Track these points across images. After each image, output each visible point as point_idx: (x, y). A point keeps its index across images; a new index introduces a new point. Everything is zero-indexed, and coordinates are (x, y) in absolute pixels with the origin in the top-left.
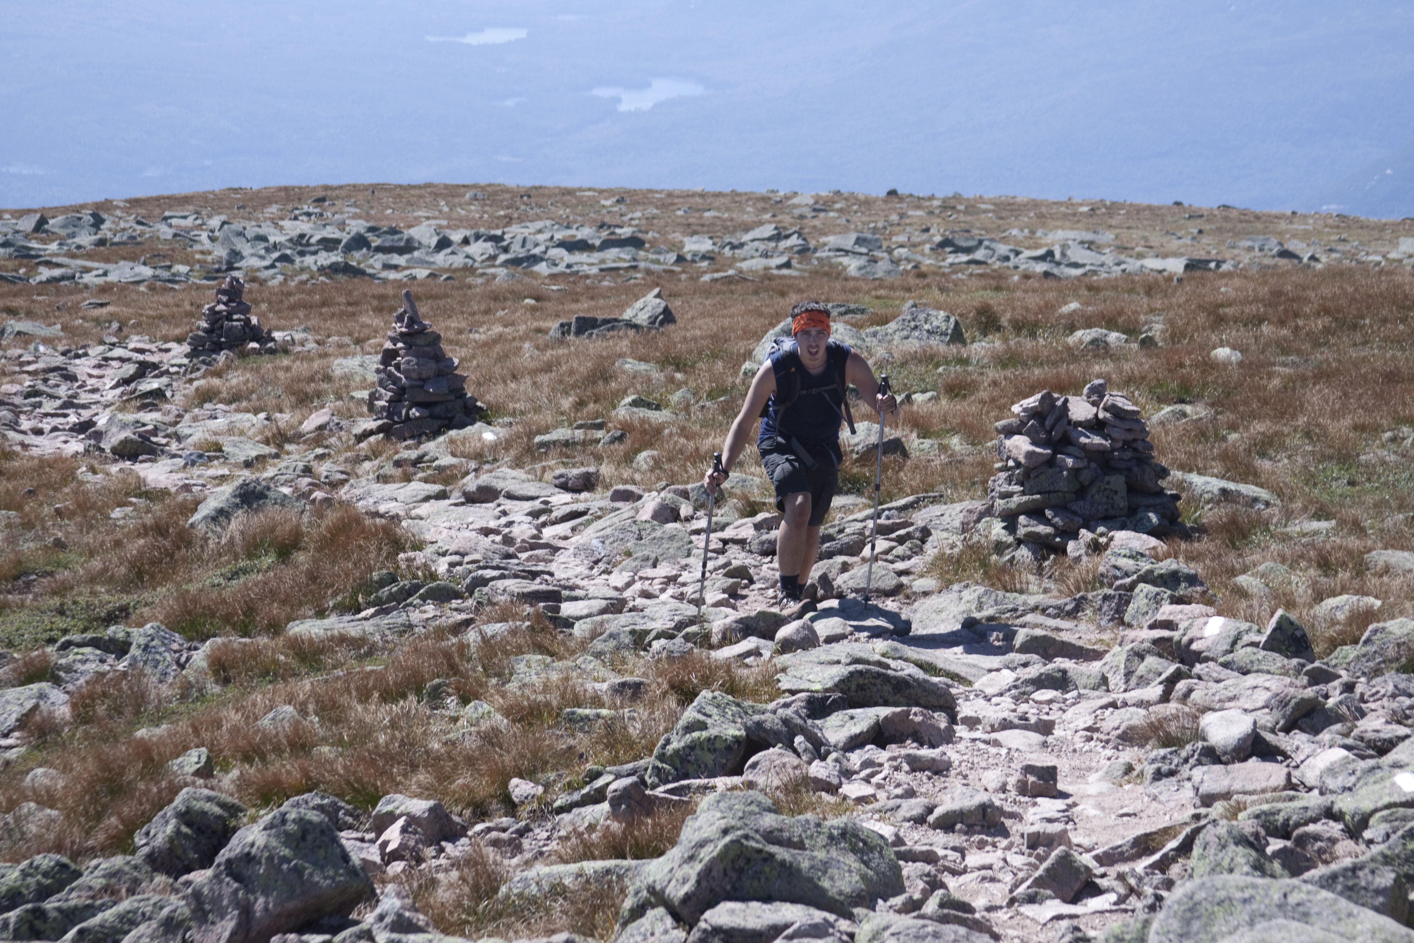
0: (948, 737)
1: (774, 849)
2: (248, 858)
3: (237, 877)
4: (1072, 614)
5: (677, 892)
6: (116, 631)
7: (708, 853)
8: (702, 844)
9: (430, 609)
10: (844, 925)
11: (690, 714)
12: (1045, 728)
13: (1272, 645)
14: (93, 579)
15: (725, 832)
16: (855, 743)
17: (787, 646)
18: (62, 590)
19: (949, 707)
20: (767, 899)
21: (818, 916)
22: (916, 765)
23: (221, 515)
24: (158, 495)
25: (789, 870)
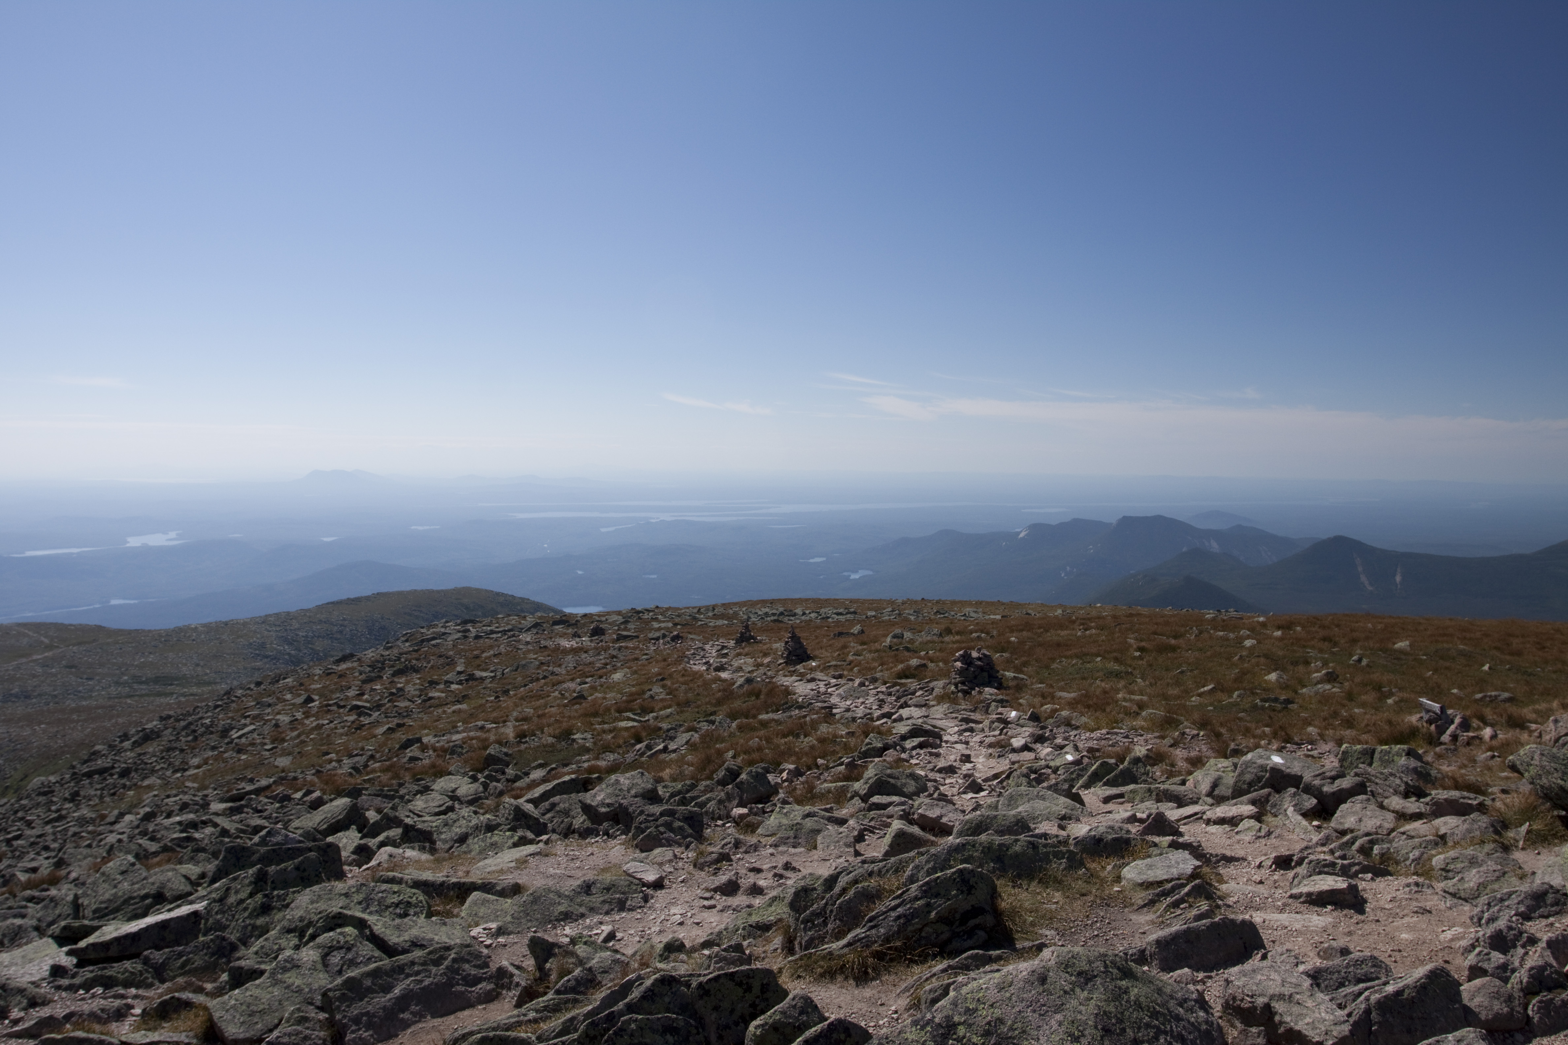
0: (940, 746)
1: (890, 780)
2: (742, 782)
3: (738, 788)
4: (974, 711)
5: (862, 792)
6: (713, 718)
7: (871, 781)
8: (869, 779)
9: (797, 711)
10: (910, 802)
11: (867, 740)
12: (967, 743)
13: (1030, 719)
14: (706, 704)
15: (876, 775)
16: (914, 748)
17: (895, 721)
18: (698, 707)
19: (940, 737)
20: (888, 795)
21: (903, 799)
22: (931, 754)
23: (741, 686)
24: (725, 680)
25: (894, 786)
